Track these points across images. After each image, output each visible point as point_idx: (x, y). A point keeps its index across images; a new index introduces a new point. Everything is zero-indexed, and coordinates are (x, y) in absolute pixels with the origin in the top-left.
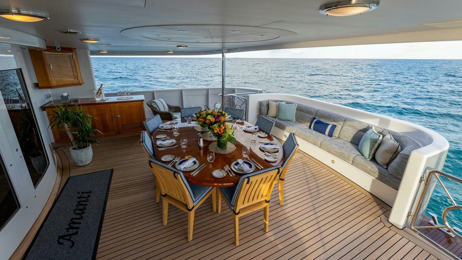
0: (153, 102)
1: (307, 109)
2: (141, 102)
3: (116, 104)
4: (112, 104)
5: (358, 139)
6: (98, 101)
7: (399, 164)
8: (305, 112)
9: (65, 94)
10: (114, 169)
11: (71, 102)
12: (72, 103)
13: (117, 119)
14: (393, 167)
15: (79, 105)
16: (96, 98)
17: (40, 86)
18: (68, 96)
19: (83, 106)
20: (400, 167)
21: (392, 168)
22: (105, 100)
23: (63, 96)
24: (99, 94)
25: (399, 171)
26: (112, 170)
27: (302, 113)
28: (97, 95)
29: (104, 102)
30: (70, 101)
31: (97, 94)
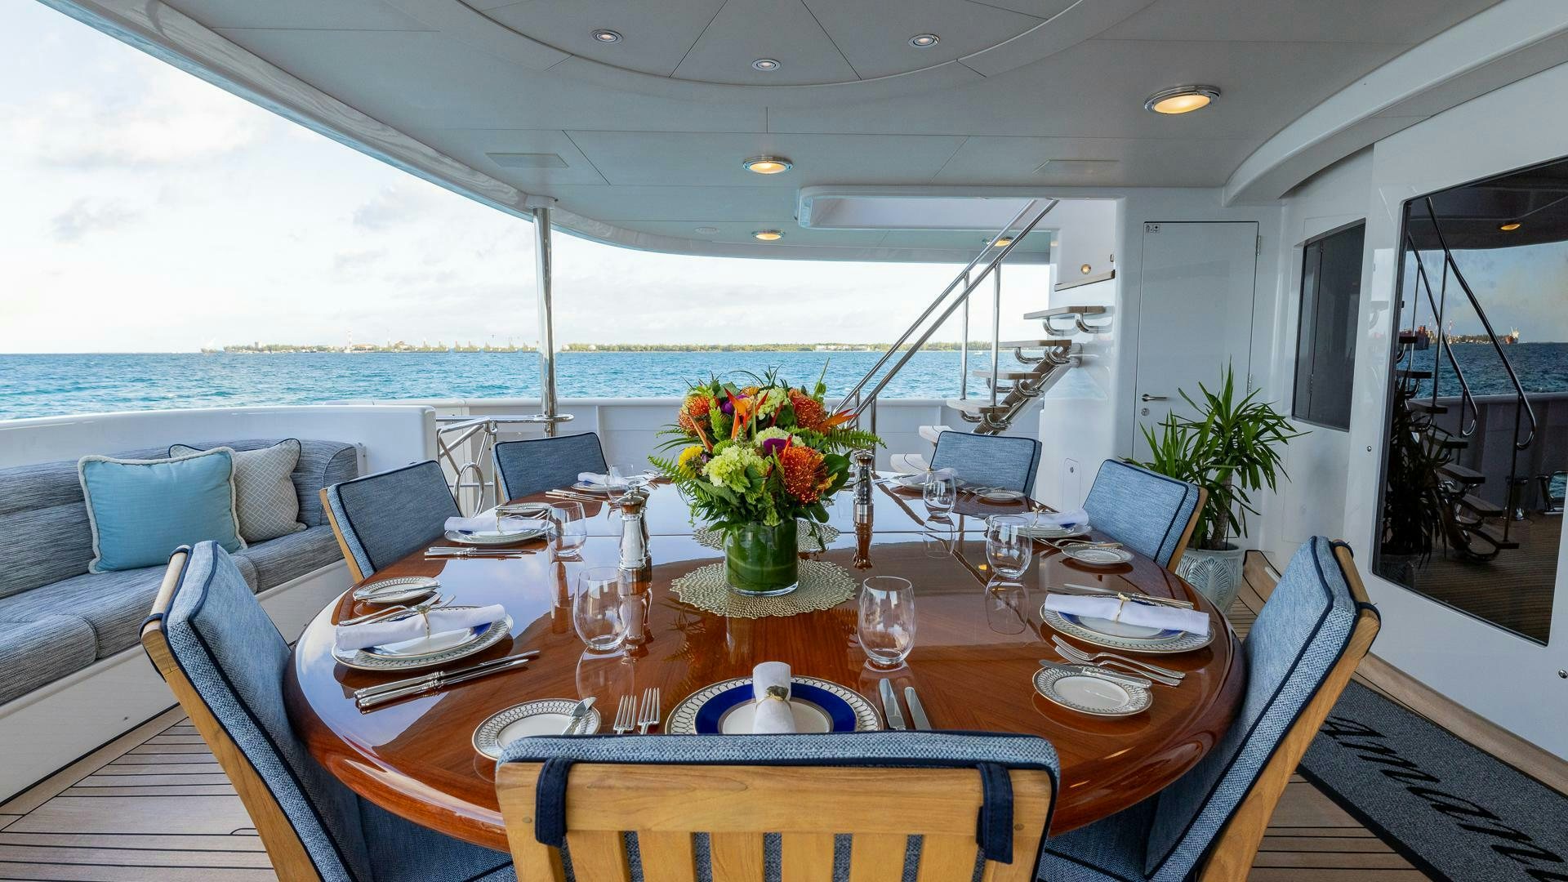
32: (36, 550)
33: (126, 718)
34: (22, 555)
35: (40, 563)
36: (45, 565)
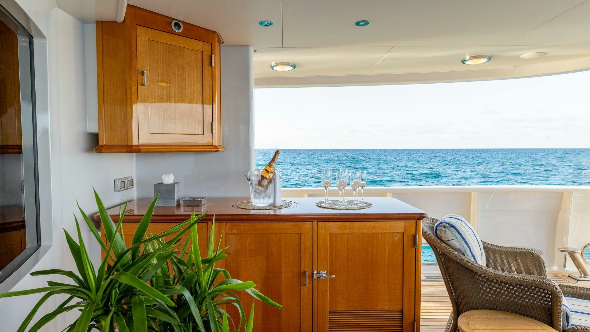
2: (412, 224)
3: (321, 224)
4: (309, 225)
6: (262, 209)
9: (169, 179)
11: (179, 205)
12: (182, 211)
15: (206, 219)
16: (255, 197)
17: (103, 141)
18: (173, 185)
19: (217, 224)
22: (280, 208)
23: (162, 183)
24: (265, 182)
28: (260, 188)
29: (278, 212)
30: (178, 201)
31: (259, 184)
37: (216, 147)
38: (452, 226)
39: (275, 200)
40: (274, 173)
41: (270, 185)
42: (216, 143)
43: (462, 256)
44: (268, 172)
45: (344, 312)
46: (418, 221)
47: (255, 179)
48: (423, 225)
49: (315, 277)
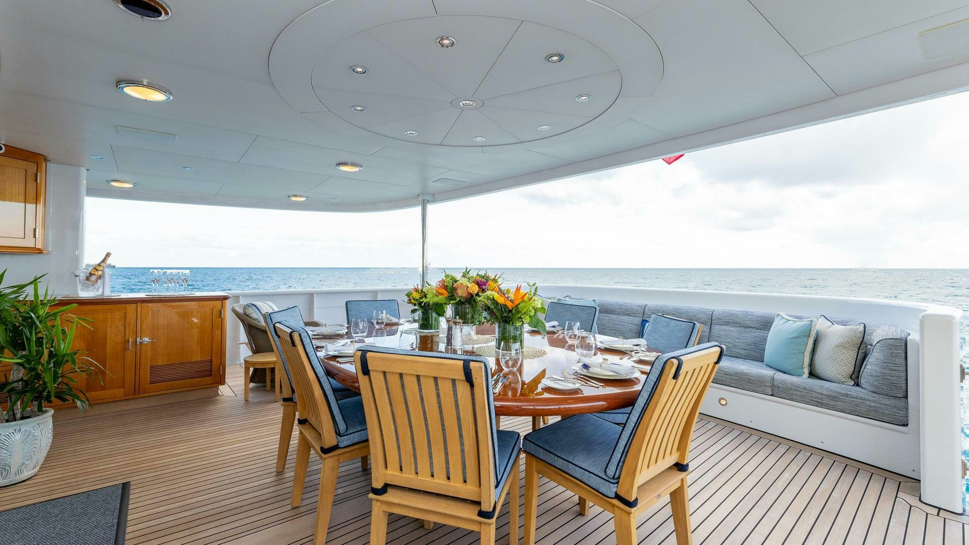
0: (250, 306)
1: (622, 305)
2: (219, 303)
3: (143, 304)
4: (132, 305)
5: (754, 345)
7: (885, 362)
8: (619, 314)
10: (132, 483)
13: (138, 347)
14: (875, 373)
16: (83, 289)
20: (891, 370)
21: (872, 376)
24: (93, 278)
25: (890, 378)
26: (125, 487)
27: (611, 316)
31: (88, 279)
32: (746, 344)
33: (822, 442)
34: (740, 344)
35: (745, 349)
36: (747, 351)
37: (39, 249)
38: (253, 305)
39: (103, 292)
40: (103, 271)
41: (99, 281)
42: (39, 246)
43: (258, 323)
44: (97, 270)
45: (164, 365)
46: (224, 301)
47: (83, 276)
48: (229, 304)
49: (138, 343)
